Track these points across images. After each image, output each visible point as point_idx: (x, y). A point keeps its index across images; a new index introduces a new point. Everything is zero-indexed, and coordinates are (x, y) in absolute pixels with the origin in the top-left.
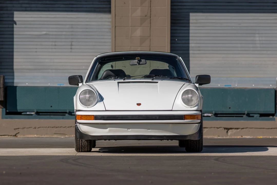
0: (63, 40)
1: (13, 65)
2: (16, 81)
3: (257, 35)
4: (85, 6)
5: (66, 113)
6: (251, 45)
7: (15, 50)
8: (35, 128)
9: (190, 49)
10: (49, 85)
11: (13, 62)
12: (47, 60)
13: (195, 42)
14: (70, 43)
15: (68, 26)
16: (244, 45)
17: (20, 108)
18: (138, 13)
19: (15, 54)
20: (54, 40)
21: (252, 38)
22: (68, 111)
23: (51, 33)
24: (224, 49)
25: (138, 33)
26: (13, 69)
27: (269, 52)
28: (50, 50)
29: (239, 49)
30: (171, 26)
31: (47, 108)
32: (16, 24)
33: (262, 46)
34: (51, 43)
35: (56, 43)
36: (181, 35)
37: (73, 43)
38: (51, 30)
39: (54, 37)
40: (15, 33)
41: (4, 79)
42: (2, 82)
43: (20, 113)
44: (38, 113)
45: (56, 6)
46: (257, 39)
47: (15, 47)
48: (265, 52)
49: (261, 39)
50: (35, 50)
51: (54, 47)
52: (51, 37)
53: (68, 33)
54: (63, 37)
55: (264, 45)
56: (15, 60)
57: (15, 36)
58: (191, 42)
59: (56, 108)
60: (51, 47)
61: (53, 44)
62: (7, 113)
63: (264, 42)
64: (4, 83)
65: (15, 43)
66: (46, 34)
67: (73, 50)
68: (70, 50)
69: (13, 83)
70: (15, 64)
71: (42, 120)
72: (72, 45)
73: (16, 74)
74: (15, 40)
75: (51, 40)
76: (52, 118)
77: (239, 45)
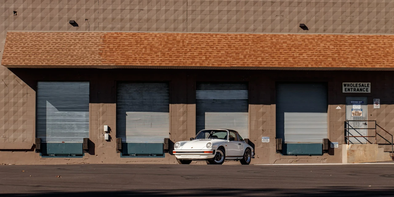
0: (148, 122)
1: (126, 134)
2: (127, 140)
3: (235, 120)
4: (157, 107)
5: (149, 155)
6: (232, 124)
7: (126, 127)
8: (135, 162)
9: (205, 126)
10: (141, 142)
11: (126, 132)
12: (140, 131)
13: (207, 123)
14: (150, 124)
15: (150, 116)
16: (228, 124)
17: (129, 152)
18: (182, 110)
19: (126, 128)
20: (143, 122)
21: (232, 121)
22: (150, 154)
23: (142, 119)
24: (220, 126)
25: (181, 119)
26: (126, 135)
27: (240, 127)
28: (142, 127)
29: (227, 126)
30: (196, 116)
31: (141, 153)
32: (127, 115)
33: (237, 124)
34: (142, 124)
35: (145, 124)
36: (201, 120)
37: (152, 124)
38: (142, 118)
39: (143, 121)
40: (127, 119)
41: (122, 140)
42: (121, 141)
43: (129, 155)
44: (137, 155)
45: (145, 107)
46: (235, 121)
47: (126, 125)
48: (238, 127)
49: (236, 121)
50: (135, 127)
51: (143, 125)
52: (142, 121)
53: (150, 119)
54: (148, 121)
55: (238, 124)
56: (126, 131)
57: (126, 121)
58: (205, 123)
59: (145, 152)
60: (142, 125)
61: (143, 124)
62: (123, 155)
63: (238, 123)
64: (122, 141)
65: (126, 124)
66: (140, 120)
67: (152, 127)
68: (151, 127)
69: (126, 141)
70: (126, 133)
71: (139, 158)
72: (151, 124)
73: (127, 137)
74: (126, 122)
75: (142, 122)
76: (143, 157)
77: (227, 124)
